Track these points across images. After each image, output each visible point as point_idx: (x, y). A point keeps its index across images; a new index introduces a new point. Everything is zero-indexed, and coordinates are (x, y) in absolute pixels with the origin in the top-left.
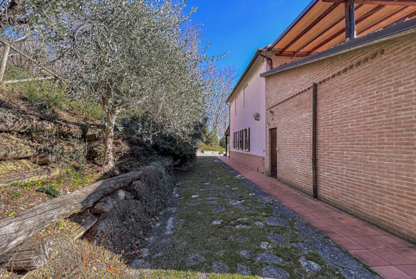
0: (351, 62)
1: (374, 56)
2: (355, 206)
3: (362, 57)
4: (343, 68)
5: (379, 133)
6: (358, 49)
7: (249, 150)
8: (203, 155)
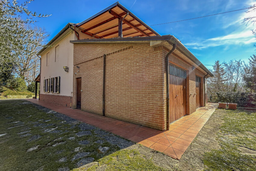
0: (121, 48)
1: (129, 48)
2: (121, 115)
3: (125, 47)
4: (118, 50)
5: (131, 81)
6: (124, 43)
7: (59, 92)
8: (6, 99)
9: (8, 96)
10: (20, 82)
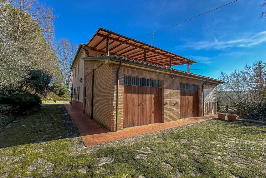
7: (79, 99)
8: (55, 103)
9: (56, 101)
10: (65, 90)
